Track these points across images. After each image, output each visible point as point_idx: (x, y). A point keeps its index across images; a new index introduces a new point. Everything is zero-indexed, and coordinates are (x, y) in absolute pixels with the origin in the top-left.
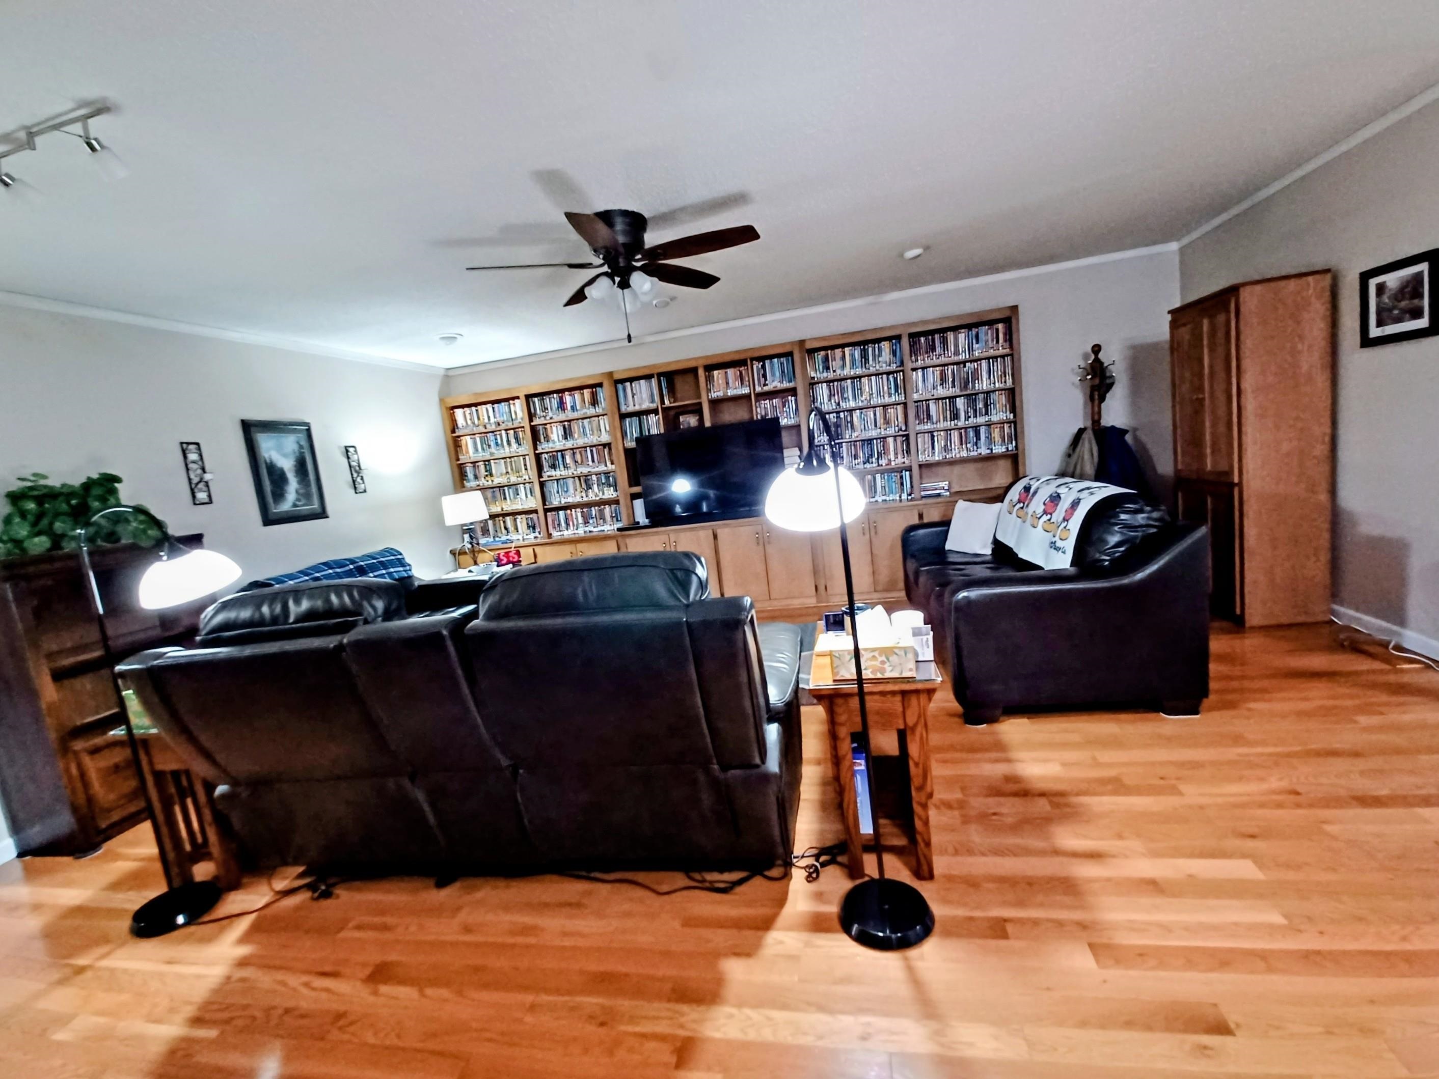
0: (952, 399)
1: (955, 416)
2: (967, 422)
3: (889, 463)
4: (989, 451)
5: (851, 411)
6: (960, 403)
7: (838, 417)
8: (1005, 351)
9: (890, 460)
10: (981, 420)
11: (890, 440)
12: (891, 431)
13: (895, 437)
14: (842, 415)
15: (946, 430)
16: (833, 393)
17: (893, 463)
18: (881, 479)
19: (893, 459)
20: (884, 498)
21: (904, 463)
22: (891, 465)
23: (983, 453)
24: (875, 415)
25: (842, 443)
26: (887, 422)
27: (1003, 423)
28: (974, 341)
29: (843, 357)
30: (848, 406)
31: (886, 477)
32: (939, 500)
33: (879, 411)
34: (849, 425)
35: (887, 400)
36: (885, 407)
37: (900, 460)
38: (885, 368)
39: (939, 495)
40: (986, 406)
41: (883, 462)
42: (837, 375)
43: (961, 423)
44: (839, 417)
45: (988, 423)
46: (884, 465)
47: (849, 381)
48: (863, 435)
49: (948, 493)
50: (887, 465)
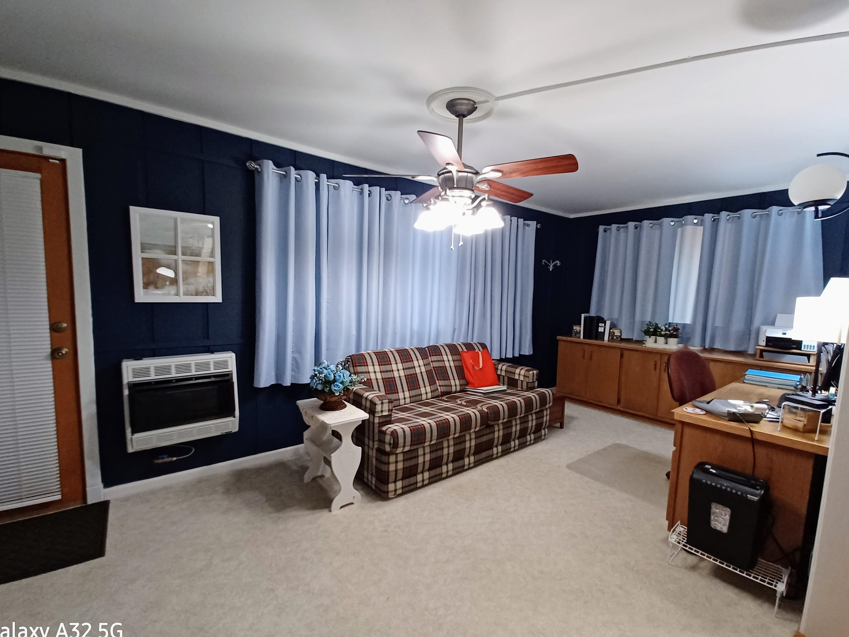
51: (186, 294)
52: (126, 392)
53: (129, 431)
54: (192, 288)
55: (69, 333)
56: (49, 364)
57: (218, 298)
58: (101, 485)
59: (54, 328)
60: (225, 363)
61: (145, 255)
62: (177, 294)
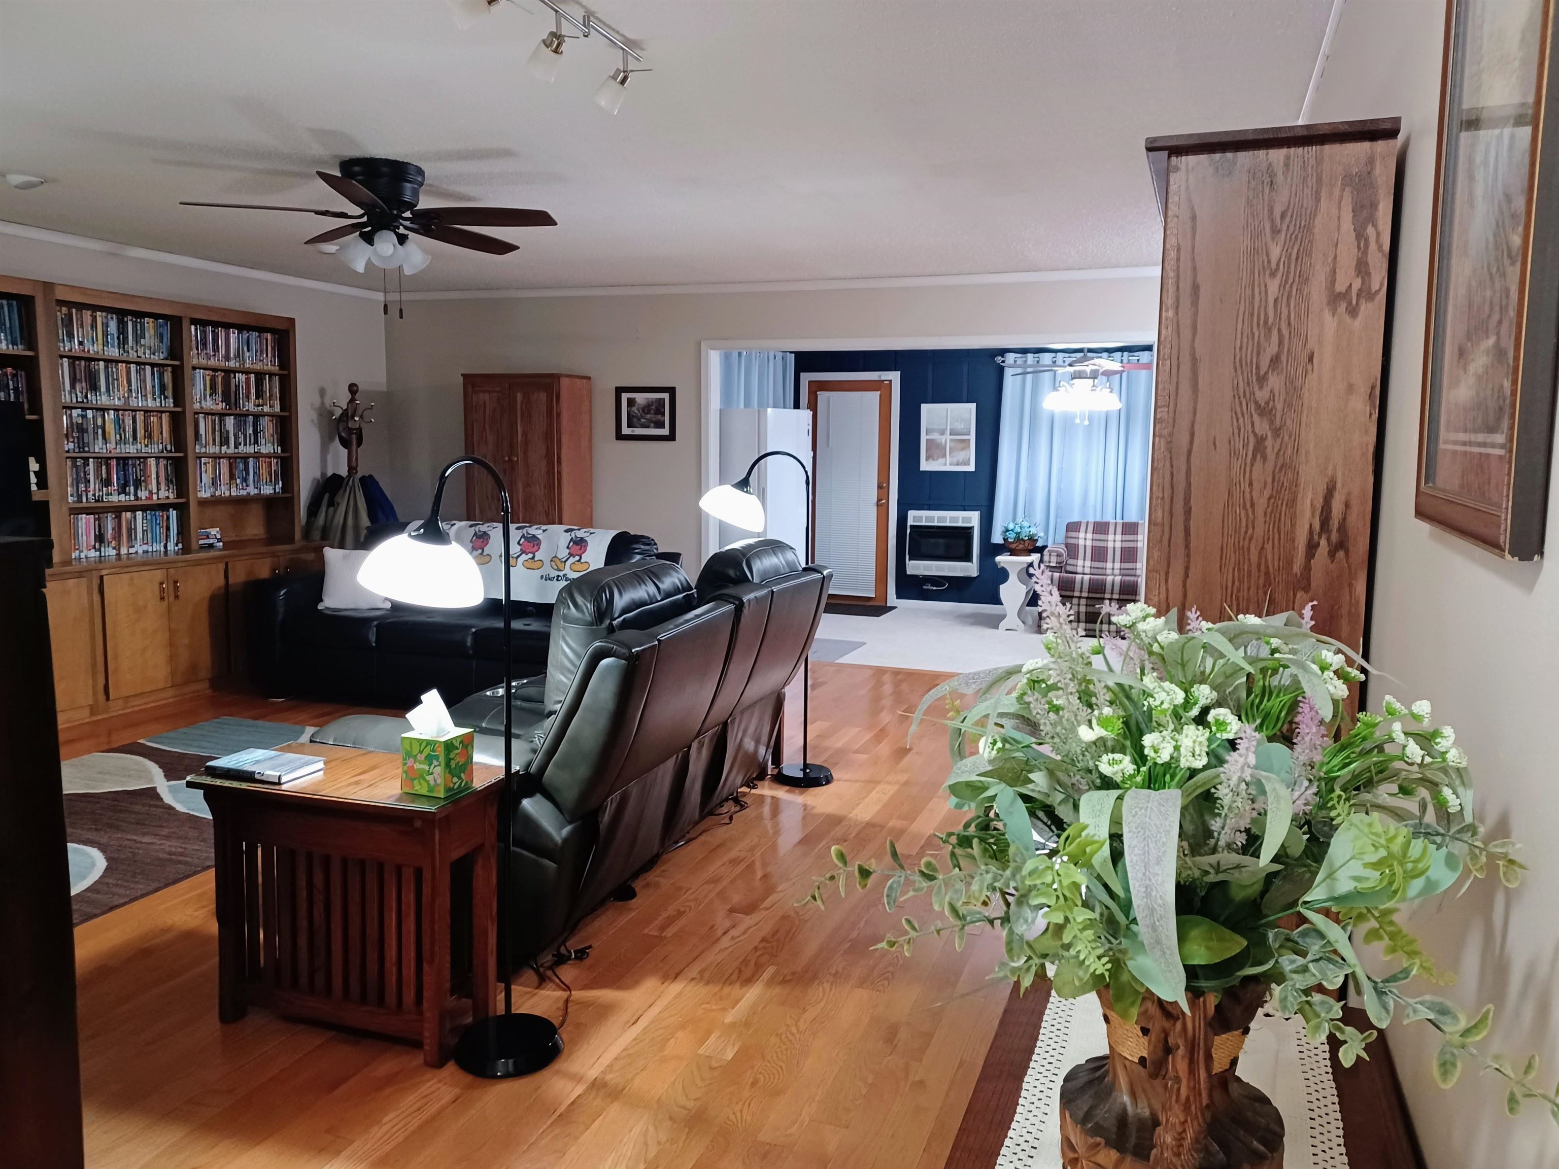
0: (222, 415)
1: (225, 441)
2: (236, 451)
3: (150, 498)
4: (256, 491)
5: (103, 410)
6: (230, 422)
7: (84, 417)
8: (273, 368)
9: (151, 492)
10: (250, 449)
11: (152, 462)
12: (155, 449)
13: (157, 458)
14: (90, 414)
15: (215, 458)
16: (78, 376)
17: (155, 497)
18: (143, 519)
19: (155, 491)
20: (145, 547)
21: (168, 498)
22: (152, 499)
23: (252, 493)
24: (134, 421)
25: (88, 458)
26: (149, 436)
27: (270, 457)
28: (245, 349)
29: (94, 326)
30: (99, 402)
31: (149, 517)
32: (212, 553)
33: (140, 416)
34: (100, 431)
35: (151, 404)
36: (147, 412)
37: (163, 494)
38: (147, 356)
39: (211, 546)
40: (256, 432)
41: (143, 494)
42: (84, 351)
43: (231, 450)
44: (86, 416)
45: (256, 455)
46: (143, 498)
47: (102, 363)
48: (118, 451)
49: (221, 544)
50: (147, 498)
51: (950, 464)
52: (908, 531)
53: (907, 557)
54: (955, 460)
55: (886, 490)
56: (875, 509)
57: (971, 468)
58: (895, 596)
59: (880, 487)
60: (969, 519)
61: (929, 437)
62: (945, 464)
